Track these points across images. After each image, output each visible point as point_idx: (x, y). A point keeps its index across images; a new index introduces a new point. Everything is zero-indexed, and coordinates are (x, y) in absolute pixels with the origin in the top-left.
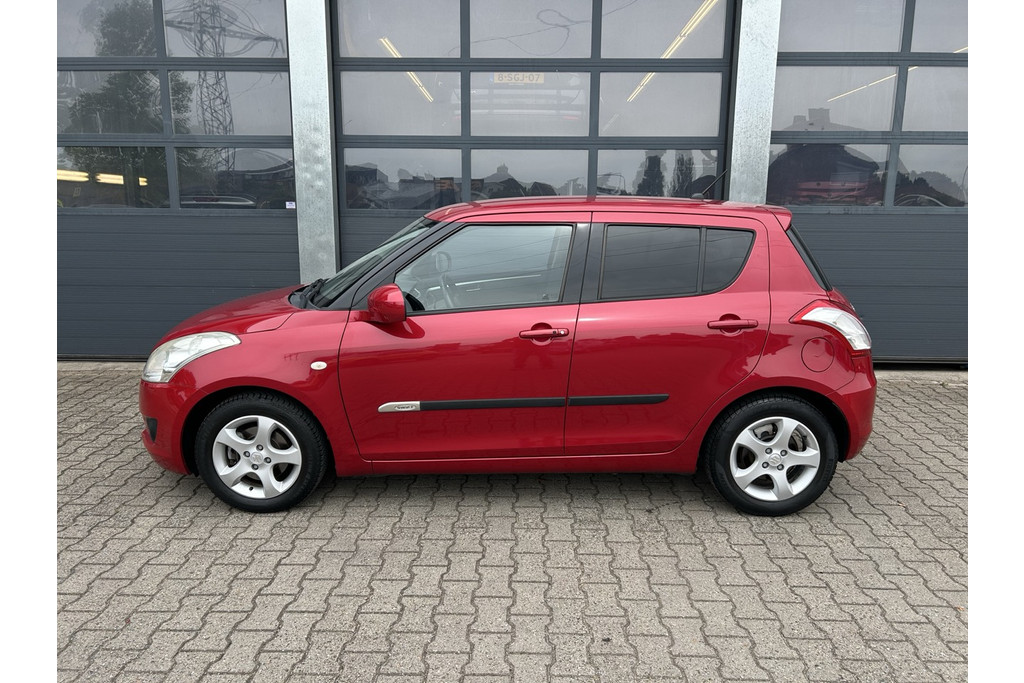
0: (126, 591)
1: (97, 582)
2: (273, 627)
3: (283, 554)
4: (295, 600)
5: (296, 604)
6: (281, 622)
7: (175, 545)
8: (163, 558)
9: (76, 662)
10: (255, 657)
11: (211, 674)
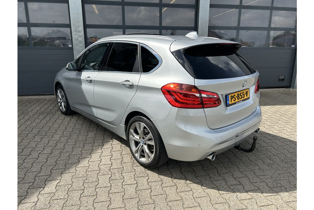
0: (63, 151)
1: (53, 150)
2: (111, 155)
3: (103, 140)
4: (112, 149)
5: (113, 150)
6: (112, 154)
7: (69, 141)
8: (68, 143)
9: (61, 167)
10: (110, 161)
11: (101, 165)
